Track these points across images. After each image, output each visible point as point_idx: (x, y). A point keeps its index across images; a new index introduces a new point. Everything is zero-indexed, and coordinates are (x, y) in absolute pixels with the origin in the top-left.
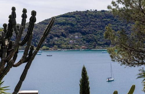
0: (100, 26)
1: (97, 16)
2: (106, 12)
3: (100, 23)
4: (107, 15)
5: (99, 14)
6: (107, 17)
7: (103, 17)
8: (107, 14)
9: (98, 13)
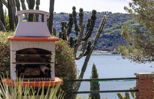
0: (59, 29)
1: (56, 19)
2: (65, 15)
3: (59, 26)
4: (66, 18)
5: (58, 17)
6: (66, 19)
7: (62, 19)
8: (66, 16)
9: (57, 15)
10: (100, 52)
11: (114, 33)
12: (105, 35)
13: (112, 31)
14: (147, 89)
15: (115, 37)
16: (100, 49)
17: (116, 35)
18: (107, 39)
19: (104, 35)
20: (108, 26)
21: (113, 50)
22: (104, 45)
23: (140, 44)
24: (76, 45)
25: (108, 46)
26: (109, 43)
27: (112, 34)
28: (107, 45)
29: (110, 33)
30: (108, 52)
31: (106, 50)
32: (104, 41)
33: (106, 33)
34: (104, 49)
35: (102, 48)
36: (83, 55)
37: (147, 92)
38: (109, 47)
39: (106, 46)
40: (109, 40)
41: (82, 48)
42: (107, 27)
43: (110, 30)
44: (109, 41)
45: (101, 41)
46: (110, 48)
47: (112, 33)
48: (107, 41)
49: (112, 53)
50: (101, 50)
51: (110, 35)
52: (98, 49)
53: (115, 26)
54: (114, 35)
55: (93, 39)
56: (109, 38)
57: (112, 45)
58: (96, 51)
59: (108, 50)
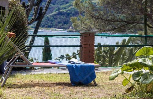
10: (55, 30)
11: (70, 10)
12: (61, 12)
13: (69, 8)
14: (89, 45)
15: (71, 15)
16: (56, 26)
17: (73, 12)
18: (63, 16)
19: (59, 12)
20: (64, 2)
21: (69, 28)
22: (59, 23)
23: (91, 14)
24: (28, 10)
25: (63, 24)
26: (65, 21)
27: (68, 12)
28: (63, 22)
29: (66, 10)
30: (64, 30)
31: (62, 28)
32: (60, 18)
33: (62, 9)
34: (59, 27)
35: (58, 26)
36: (34, 20)
37: (89, 47)
38: (65, 24)
39: (61, 24)
40: (65, 17)
41: (34, 14)
42: (63, 4)
43: (66, 6)
44: (65, 19)
45: (56, 19)
46: (65, 26)
47: (68, 10)
48: (62, 19)
49: (68, 31)
50: (56, 28)
51: (66, 12)
52: (53, 27)
53: (71, 3)
54: (70, 12)
55: (48, 16)
56: (64, 15)
57: (68, 23)
58: (51, 29)
59: (64, 28)
